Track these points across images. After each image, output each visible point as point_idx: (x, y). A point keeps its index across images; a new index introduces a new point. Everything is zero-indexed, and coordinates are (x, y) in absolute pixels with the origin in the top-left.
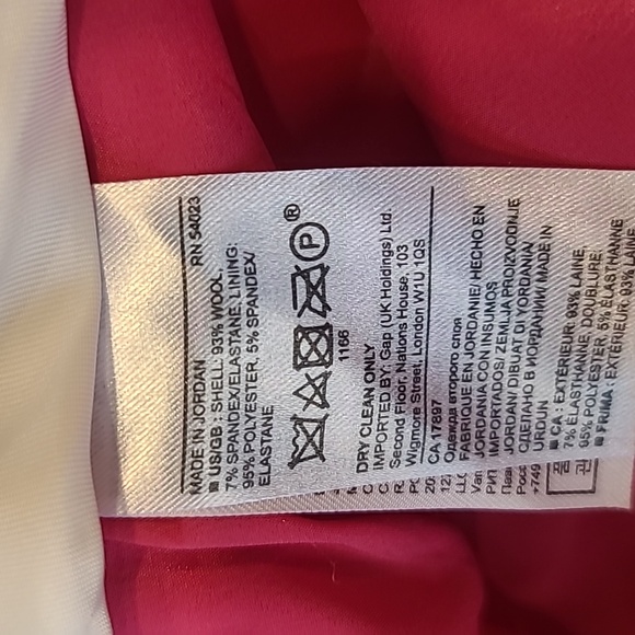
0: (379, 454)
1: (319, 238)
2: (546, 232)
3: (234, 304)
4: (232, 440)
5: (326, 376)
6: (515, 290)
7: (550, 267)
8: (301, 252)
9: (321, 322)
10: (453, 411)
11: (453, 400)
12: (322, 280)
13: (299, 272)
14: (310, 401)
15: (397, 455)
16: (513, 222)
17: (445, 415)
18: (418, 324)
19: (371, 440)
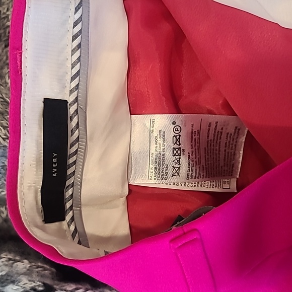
0: (192, 176)
1: (179, 129)
2: (222, 129)
3: (160, 142)
4: (159, 170)
5: (180, 158)
6: (215, 141)
7: (222, 137)
8: (176, 132)
9: (178, 147)
10: (206, 168)
11: (206, 165)
12: (179, 138)
13: (174, 136)
14: (176, 163)
15: (195, 176)
16: (216, 126)
17: (205, 168)
18: (198, 149)
19: (190, 173)
